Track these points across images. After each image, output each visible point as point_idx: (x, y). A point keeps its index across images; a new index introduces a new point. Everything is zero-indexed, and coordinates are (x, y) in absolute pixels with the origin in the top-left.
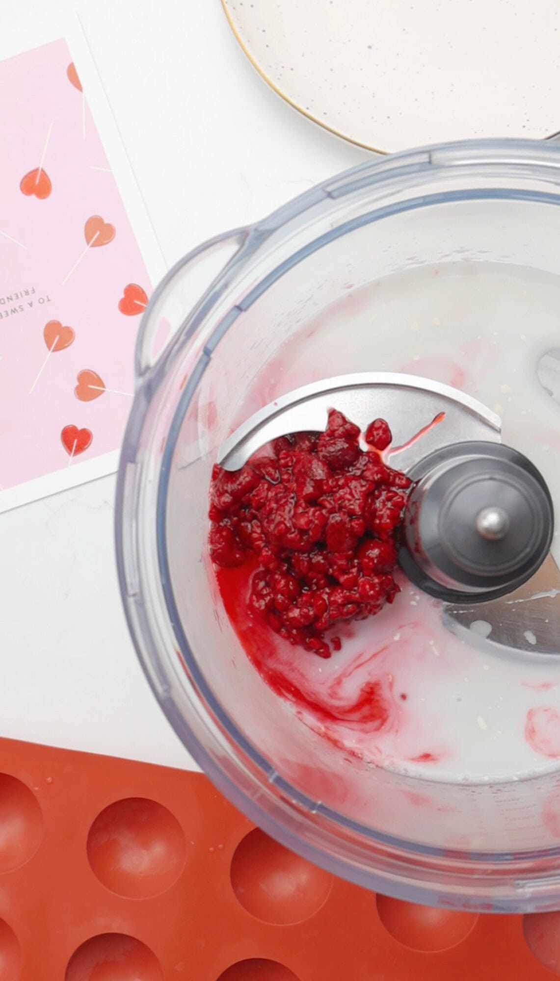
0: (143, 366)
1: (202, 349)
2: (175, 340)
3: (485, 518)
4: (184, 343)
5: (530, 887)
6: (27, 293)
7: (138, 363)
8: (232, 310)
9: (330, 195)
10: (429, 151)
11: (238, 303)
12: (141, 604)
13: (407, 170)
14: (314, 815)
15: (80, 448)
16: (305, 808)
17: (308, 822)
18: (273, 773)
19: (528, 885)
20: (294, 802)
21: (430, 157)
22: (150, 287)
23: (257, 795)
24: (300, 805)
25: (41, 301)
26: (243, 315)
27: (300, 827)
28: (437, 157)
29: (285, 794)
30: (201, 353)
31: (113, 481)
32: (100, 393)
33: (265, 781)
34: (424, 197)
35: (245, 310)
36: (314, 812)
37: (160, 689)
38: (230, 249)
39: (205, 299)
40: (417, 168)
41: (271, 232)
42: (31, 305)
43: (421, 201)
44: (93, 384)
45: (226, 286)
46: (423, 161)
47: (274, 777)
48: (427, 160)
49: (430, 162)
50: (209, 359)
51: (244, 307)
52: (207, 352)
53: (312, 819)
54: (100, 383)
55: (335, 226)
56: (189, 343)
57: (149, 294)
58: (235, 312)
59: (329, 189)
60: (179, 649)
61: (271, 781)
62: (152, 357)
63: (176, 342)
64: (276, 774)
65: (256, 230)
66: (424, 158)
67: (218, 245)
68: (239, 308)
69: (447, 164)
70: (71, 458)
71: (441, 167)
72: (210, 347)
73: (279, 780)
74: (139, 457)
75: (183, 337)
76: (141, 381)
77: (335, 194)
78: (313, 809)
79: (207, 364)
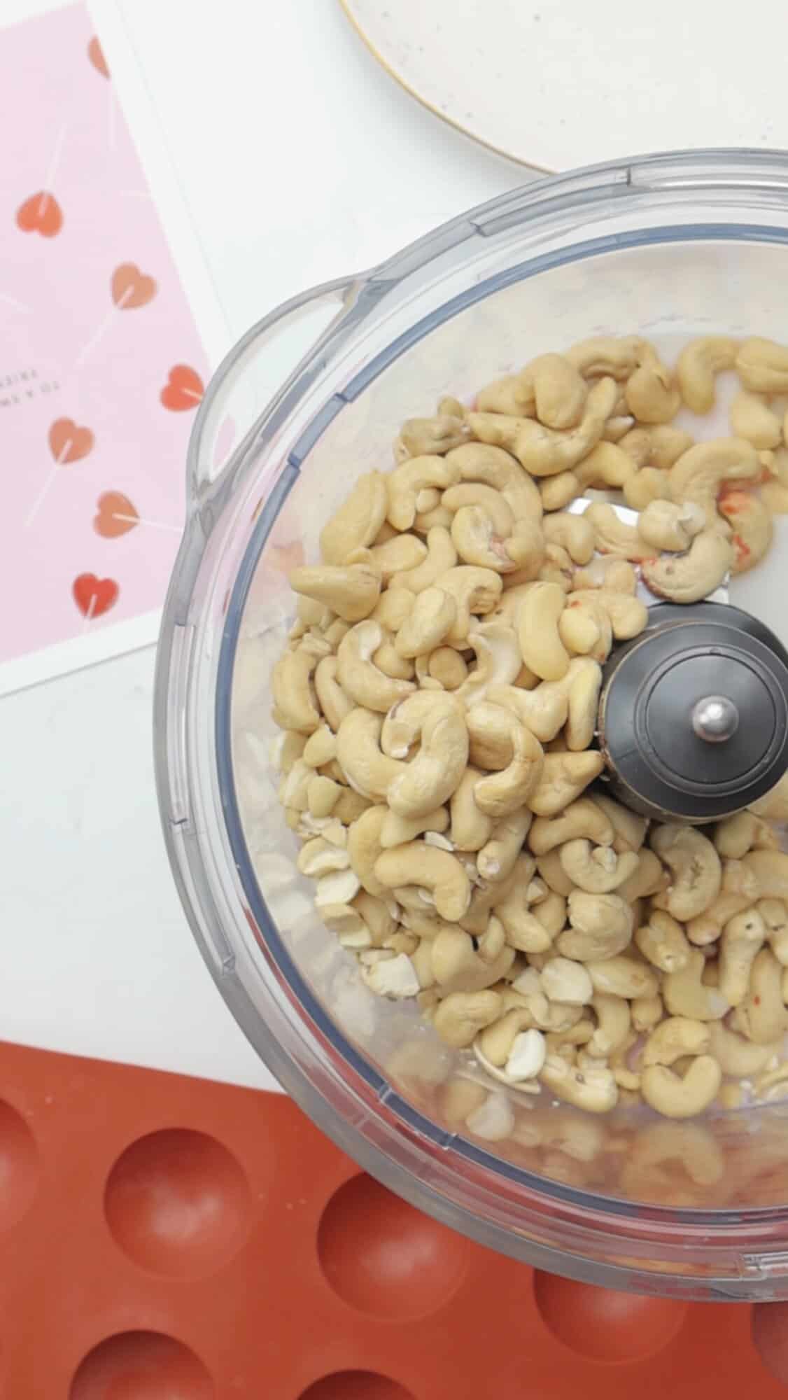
0: (200, 478)
1: (288, 455)
2: (246, 444)
3: (703, 711)
4: (260, 449)
5: (766, 1263)
6: (24, 376)
7: (192, 476)
8: (333, 399)
9: (479, 230)
10: (628, 166)
11: (340, 390)
12: (193, 836)
13: (592, 194)
14: (446, 1152)
15: (100, 609)
16: (432, 1143)
17: (436, 1164)
18: (387, 1089)
19: (764, 1260)
20: (417, 1132)
21: (629, 176)
22: (207, 369)
23: (361, 1123)
24: (425, 1137)
25: (45, 389)
26: (348, 408)
27: (425, 1171)
28: (639, 175)
29: (403, 1122)
30: (286, 463)
31: (151, 656)
32: (131, 526)
33: (373, 1103)
34: (617, 236)
35: (352, 400)
36: (446, 1148)
37: (219, 962)
38: (331, 309)
39: (292, 383)
40: (609, 191)
41: (393, 283)
42: (30, 394)
43: (614, 241)
44: (122, 512)
45: (323, 364)
46: (618, 181)
47: (385, 1097)
48: (625, 180)
49: (629, 183)
50: (298, 472)
51: (349, 396)
52: (294, 462)
53: (443, 1159)
54: (131, 510)
55: (484, 278)
56: (268, 448)
57: (206, 381)
58: (336, 404)
59: (479, 221)
60: (247, 906)
61: (382, 1101)
62: (213, 467)
63: (248, 448)
64: (390, 1090)
65: (369, 280)
66: (620, 176)
67: (313, 302)
68: (342, 398)
69: (653, 186)
70: (87, 622)
71: (645, 190)
72: (298, 454)
73: (394, 1100)
74: (191, 618)
75: (258, 440)
76: (197, 504)
77: (486, 229)
78: (443, 1144)
79: (292, 482)
